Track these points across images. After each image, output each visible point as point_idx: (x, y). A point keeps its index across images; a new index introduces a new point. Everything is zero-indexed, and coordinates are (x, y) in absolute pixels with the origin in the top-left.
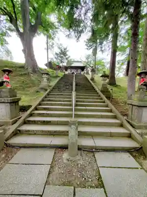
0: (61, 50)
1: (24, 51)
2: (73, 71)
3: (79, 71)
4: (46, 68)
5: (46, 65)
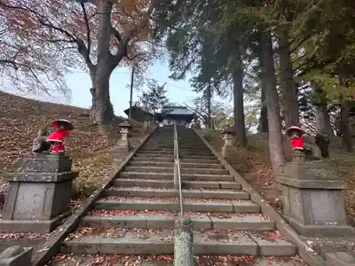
0: (154, 90)
1: (93, 91)
2: (173, 122)
5: (127, 112)
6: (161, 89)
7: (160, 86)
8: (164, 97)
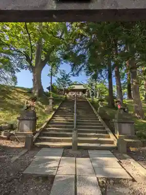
0: (64, 76)
1: (34, 80)
2: (74, 94)
3: (81, 94)
4: (48, 91)
5: (48, 88)
6: (67, 76)
7: (67, 74)
8: (69, 80)
